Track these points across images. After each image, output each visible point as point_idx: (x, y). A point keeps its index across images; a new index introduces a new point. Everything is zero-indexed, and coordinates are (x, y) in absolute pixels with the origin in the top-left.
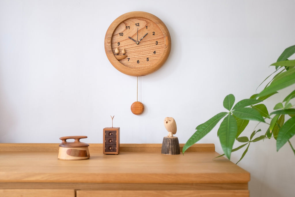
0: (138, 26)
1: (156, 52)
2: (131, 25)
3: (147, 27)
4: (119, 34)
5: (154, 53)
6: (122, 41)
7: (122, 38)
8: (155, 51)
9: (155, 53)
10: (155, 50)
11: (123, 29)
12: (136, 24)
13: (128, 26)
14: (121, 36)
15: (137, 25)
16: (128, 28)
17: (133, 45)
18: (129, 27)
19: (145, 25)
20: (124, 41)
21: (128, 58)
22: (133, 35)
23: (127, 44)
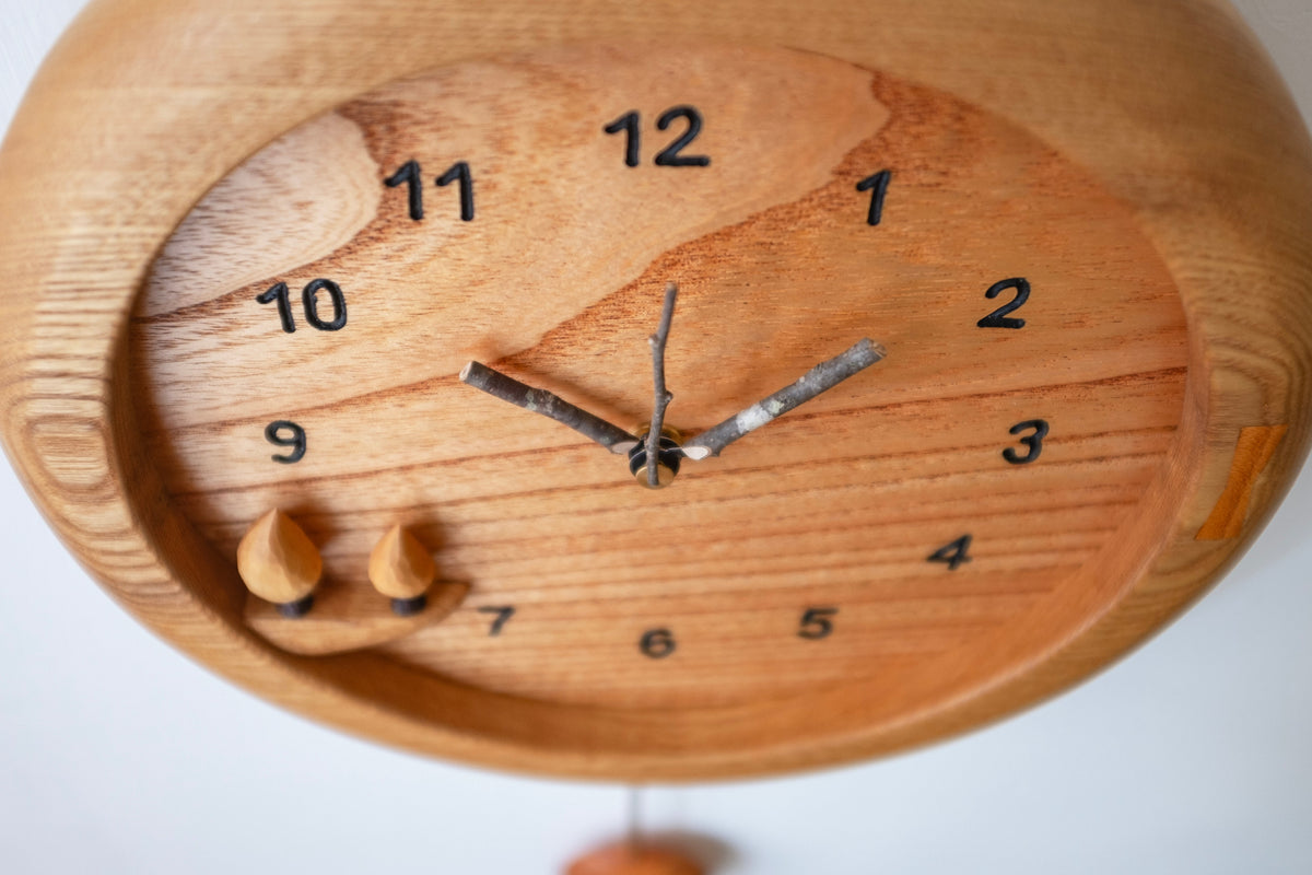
0: (661, 160)
1: (974, 548)
2: (500, 143)
3: (876, 186)
4: (251, 307)
5: (936, 557)
6: (335, 407)
7: (343, 357)
8: (962, 543)
9: (954, 553)
10: (971, 527)
11: (325, 208)
12: (630, 124)
13: (434, 153)
14: (305, 330)
15: (653, 143)
16: (442, 203)
17: (559, 459)
18: (460, 174)
19: (835, 159)
20: (389, 408)
21: (486, 609)
22: (566, 325)
23: (447, 450)
